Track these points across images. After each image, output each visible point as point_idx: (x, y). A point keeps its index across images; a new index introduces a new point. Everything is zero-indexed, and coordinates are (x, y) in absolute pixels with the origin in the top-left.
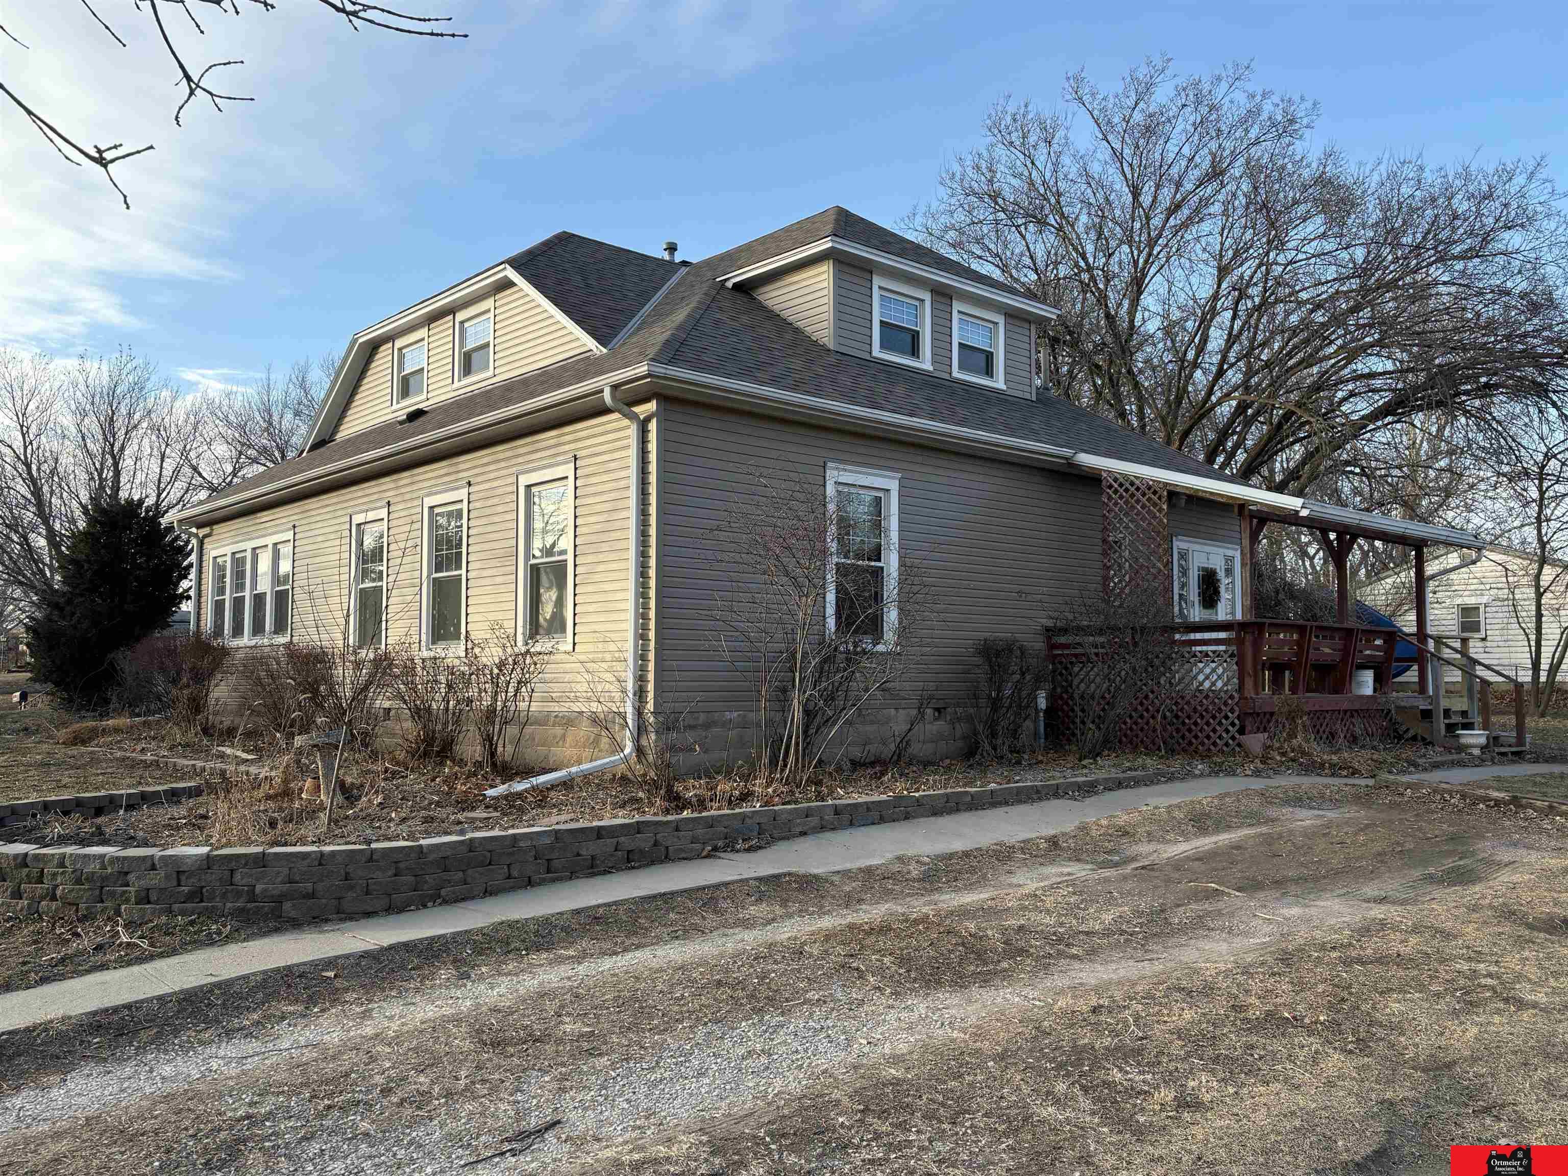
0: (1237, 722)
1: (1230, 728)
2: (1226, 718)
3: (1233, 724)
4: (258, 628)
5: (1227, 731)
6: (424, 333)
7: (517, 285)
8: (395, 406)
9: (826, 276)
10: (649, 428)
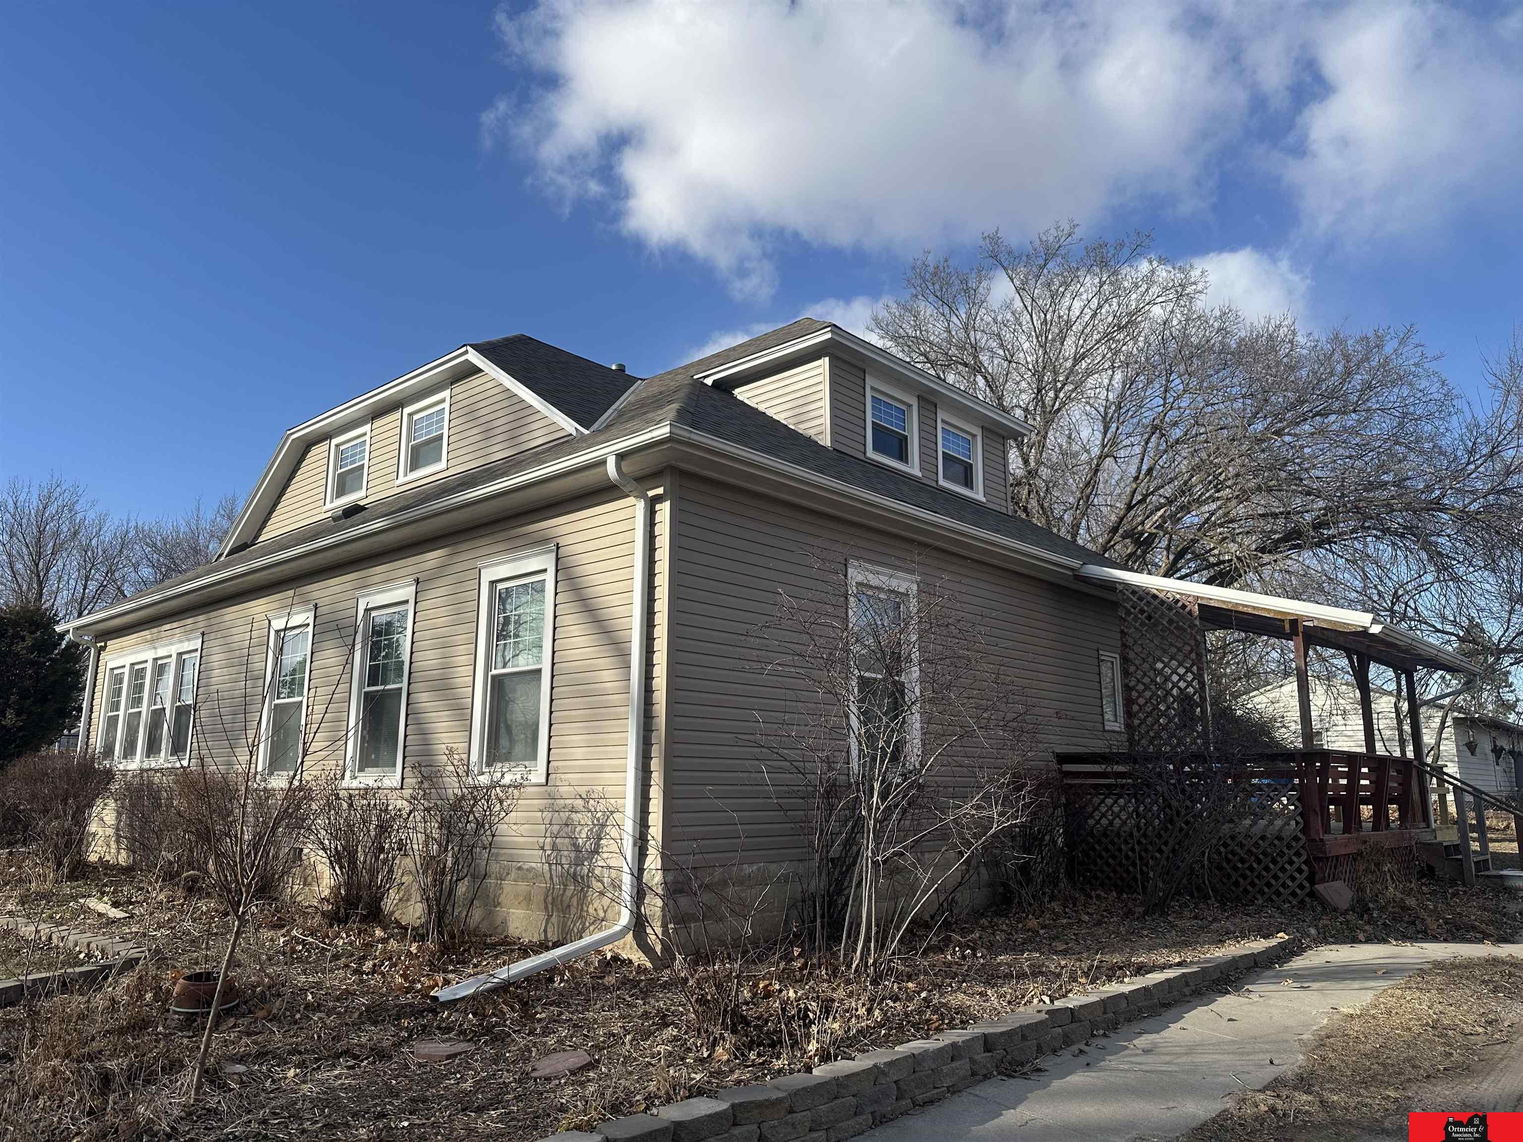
0: (1304, 867)
1: (1297, 875)
2: (1291, 863)
3: (1299, 870)
4: (152, 748)
5: (1293, 879)
6: (367, 428)
7: (479, 370)
8: (329, 506)
9: (821, 370)
10: (655, 506)
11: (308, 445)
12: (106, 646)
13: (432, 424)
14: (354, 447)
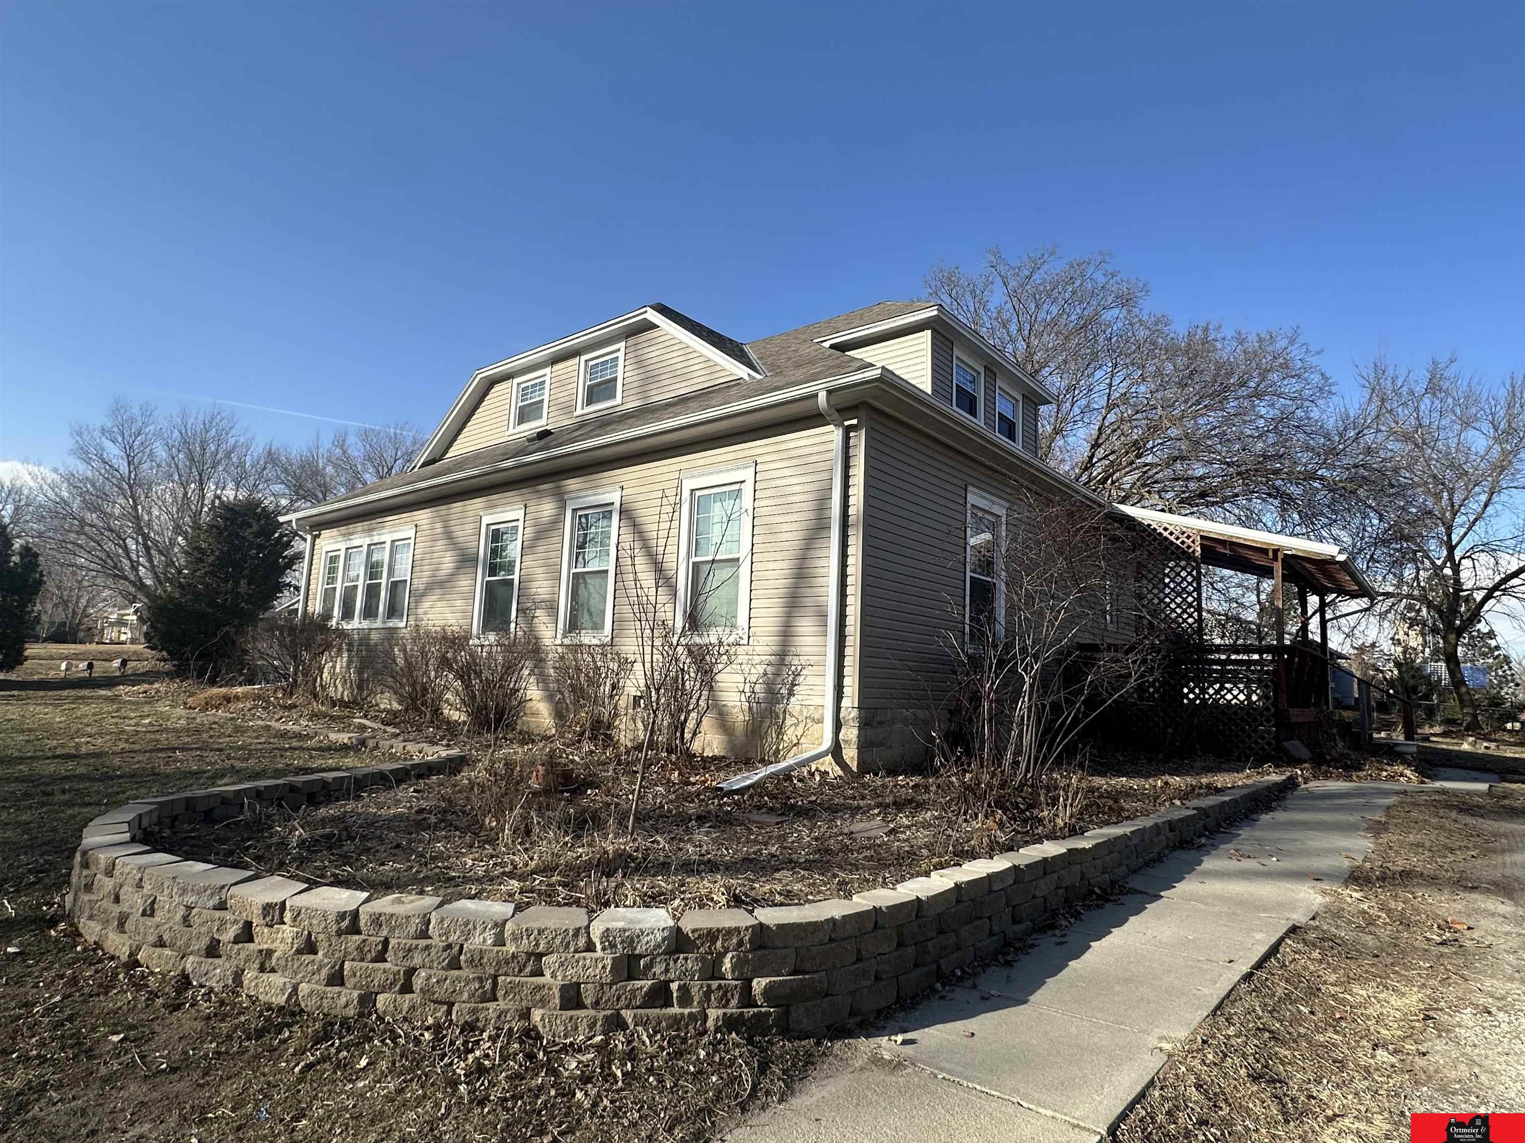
0: (1273, 730)
1: (1266, 735)
2: (1262, 726)
3: (1269, 732)
4: (370, 613)
5: (1262, 738)
6: (547, 370)
7: (656, 326)
8: (511, 431)
9: (924, 340)
10: (852, 434)
11: (491, 383)
13: (606, 369)
14: (535, 385)
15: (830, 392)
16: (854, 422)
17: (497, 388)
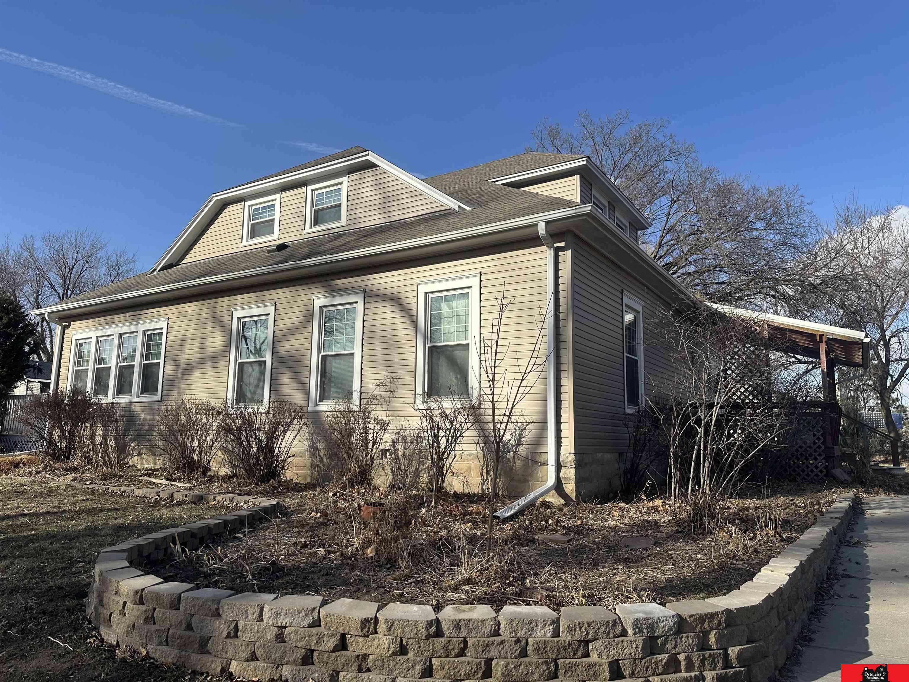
0: (823, 462)
6: (278, 196)
7: (377, 166)
8: (245, 243)
9: (574, 182)
10: (560, 253)
11: (224, 205)
12: (69, 325)
13: (331, 197)
14: (265, 207)
15: (547, 223)
16: (562, 244)
17: (230, 208)
